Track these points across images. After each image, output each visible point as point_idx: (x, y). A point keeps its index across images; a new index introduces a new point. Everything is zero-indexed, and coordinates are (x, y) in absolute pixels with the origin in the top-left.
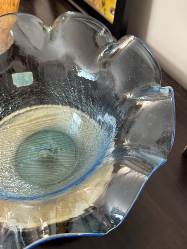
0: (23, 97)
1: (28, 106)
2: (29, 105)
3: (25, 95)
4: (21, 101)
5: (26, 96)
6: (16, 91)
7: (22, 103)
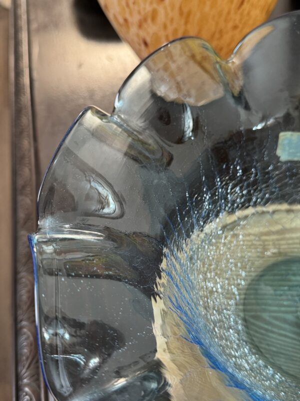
0: (283, 182)
1: (287, 201)
2: (289, 201)
3: (288, 179)
4: (277, 189)
5: (290, 182)
6: (275, 169)
7: (278, 194)
